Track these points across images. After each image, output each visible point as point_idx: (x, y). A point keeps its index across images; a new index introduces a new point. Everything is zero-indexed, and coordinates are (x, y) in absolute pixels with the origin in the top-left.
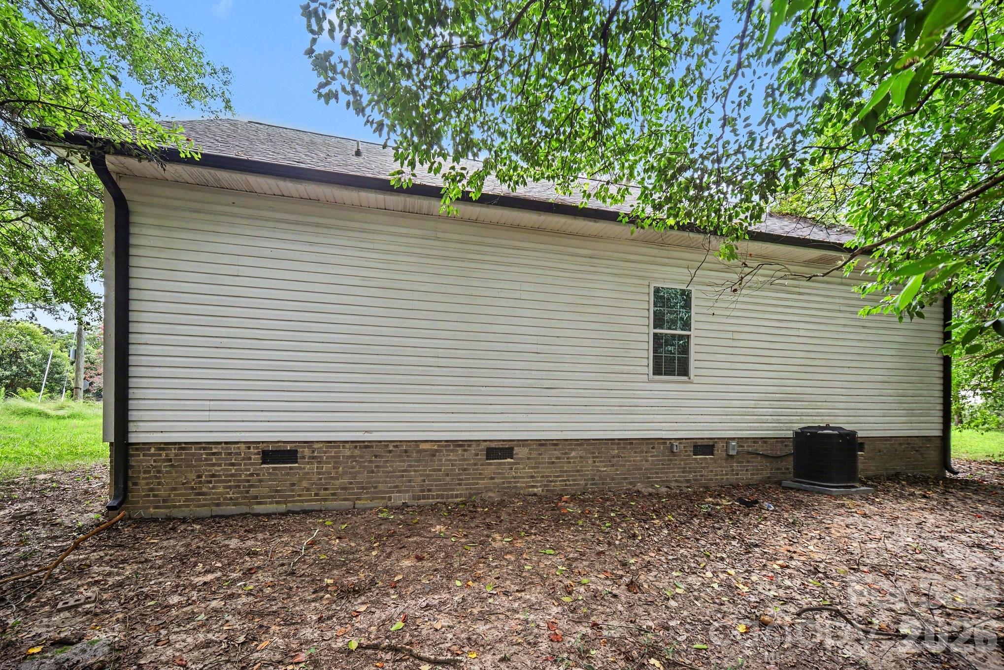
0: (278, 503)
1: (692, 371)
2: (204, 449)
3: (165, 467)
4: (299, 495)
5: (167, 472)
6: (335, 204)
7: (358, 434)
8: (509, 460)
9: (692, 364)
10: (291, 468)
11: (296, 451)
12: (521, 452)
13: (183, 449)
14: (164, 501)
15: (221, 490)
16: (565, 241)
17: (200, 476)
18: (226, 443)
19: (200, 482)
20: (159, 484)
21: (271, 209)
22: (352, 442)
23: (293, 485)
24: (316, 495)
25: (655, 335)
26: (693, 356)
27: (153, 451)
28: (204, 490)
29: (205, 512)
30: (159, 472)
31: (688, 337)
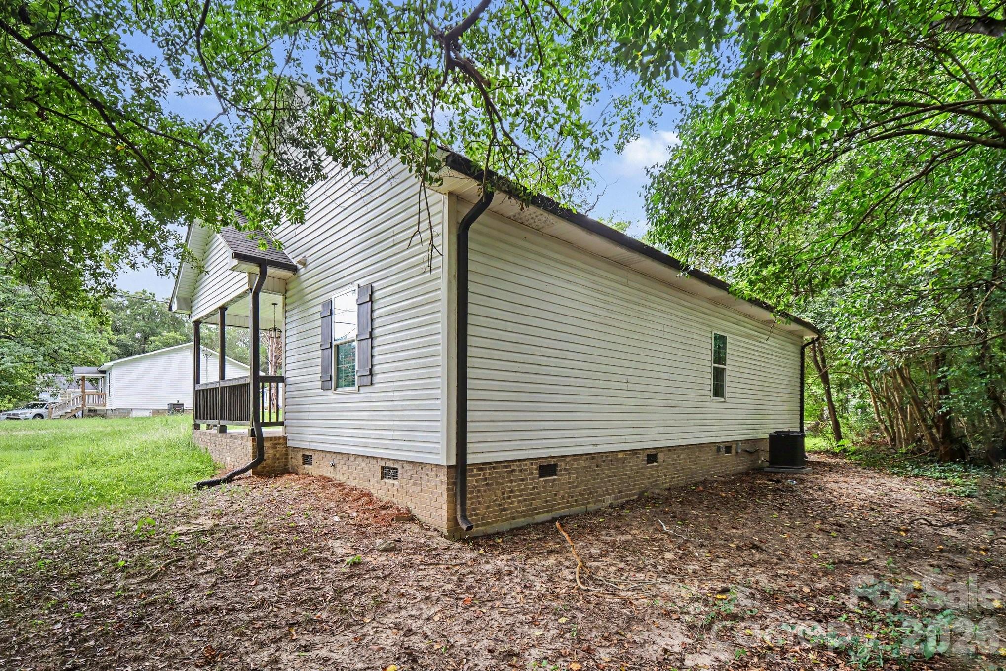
0: (547, 512)
1: (727, 395)
2: (507, 467)
3: (483, 486)
4: (559, 504)
5: (485, 491)
6: (568, 243)
7: (588, 447)
8: (655, 464)
9: (727, 389)
10: (555, 480)
11: (556, 465)
12: (661, 457)
13: (494, 468)
14: (483, 519)
15: (516, 504)
16: (682, 295)
17: (503, 493)
18: (519, 460)
19: (504, 498)
20: (479, 503)
21: (546, 247)
22: (586, 454)
23: (556, 495)
24: (568, 502)
25: (715, 368)
26: (727, 384)
27: (475, 471)
28: (507, 506)
29: (506, 526)
30: (479, 491)
31: (724, 369)
